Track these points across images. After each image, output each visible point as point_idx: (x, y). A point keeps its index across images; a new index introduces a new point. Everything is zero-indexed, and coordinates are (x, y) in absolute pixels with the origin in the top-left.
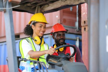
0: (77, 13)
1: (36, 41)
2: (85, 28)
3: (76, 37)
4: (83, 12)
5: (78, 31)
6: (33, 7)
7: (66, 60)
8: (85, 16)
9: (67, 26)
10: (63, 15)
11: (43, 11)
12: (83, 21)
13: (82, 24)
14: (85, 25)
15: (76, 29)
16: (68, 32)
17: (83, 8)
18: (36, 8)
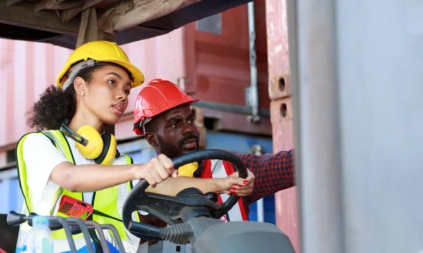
0: (253, 53)
1: (85, 145)
2: (284, 107)
3: (251, 144)
4: (276, 44)
5: (258, 123)
6: (68, 16)
7: (206, 216)
8: (284, 58)
9: (215, 104)
10: (197, 61)
11: (110, 31)
12: (274, 78)
13: (273, 91)
14: (284, 94)
15: (251, 114)
16: (219, 126)
17: (274, 25)
18: (83, 18)
